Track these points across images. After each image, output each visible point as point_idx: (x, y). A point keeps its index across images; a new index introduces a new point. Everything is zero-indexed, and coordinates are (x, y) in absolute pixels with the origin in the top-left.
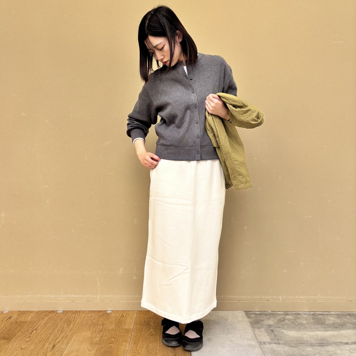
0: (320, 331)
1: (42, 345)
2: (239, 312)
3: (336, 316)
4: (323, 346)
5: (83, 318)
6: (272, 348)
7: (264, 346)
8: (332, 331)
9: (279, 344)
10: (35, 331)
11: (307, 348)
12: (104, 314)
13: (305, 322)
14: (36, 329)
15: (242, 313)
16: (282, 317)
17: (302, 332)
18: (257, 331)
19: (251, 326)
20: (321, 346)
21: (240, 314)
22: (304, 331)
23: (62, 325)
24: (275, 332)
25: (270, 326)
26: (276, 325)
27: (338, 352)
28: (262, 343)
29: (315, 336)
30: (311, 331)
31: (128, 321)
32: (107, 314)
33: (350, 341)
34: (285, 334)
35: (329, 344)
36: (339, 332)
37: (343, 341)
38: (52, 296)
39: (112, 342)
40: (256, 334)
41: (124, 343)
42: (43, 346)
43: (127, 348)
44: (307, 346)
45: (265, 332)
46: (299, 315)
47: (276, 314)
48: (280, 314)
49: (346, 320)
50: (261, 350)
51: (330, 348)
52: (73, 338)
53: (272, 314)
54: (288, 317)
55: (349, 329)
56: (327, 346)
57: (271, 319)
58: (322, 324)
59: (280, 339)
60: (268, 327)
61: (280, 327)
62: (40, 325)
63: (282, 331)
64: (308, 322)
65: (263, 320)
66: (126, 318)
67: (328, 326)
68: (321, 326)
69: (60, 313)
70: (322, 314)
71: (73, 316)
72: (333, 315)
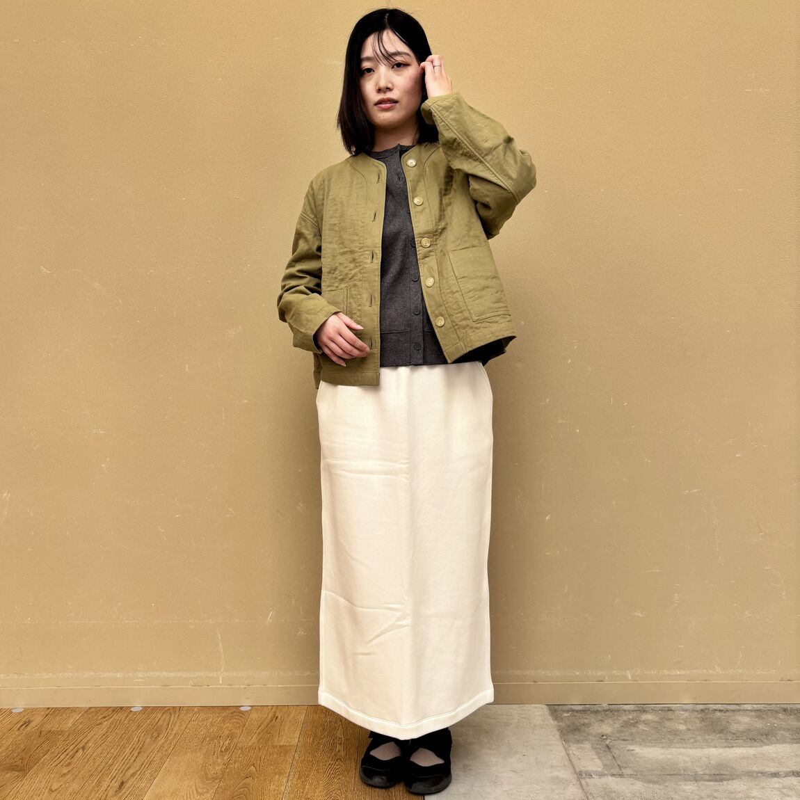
0: (715, 747)
1: (96, 781)
2: (536, 708)
3: (753, 713)
4: (722, 780)
5: (187, 722)
6: (605, 786)
7: (588, 780)
8: (744, 747)
9: (621, 776)
10: (80, 752)
11: (685, 785)
12: (235, 714)
13: (682, 727)
14: (83, 748)
15: (542, 708)
16: (631, 717)
17: (673, 750)
18: (574, 749)
19: (561, 738)
20: (717, 781)
21: (538, 713)
22: (680, 748)
23: (141, 739)
24: (614, 751)
25: (604, 737)
26: (618, 735)
27: (755, 793)
28: (584, 775)
29: (703, 759)
30: (696, 748)
31: (286, 728)
32: (241, 712)
33: (783, 769)
34: (637, 754)
35: (734, 777)
36: (760, 749)
37: (767, 769)
38: (119, 675)
39: (250, 775)
40: (572, 756)
41: (277, 776)
42: (99, 784)
43: (283, 788)
44: (686, 780)
45: (592, 751)
46: (670, 713)
47: (618, 711)
48: (629, 711)
49: (777, 723)
50: (580, 791)
51: (736, 785)
52: (164, 767)
53: (609, 710)
54: (647, 716)
55: (782, 743)
56: (730, 781)
57: (606, 721)
58: (722, 731)
59: (625, 765)
60: (598, 739)
61: (627, 740)
62: (92, 738)
63: (631, 748)
64: (690, 726)
65: (589, 725)
66: (282, 722)
67: (735, 736)
68: (718, 736)
69: (137, 712)
70: (723, 710)
71: (165, 718)
72: (747, 711)
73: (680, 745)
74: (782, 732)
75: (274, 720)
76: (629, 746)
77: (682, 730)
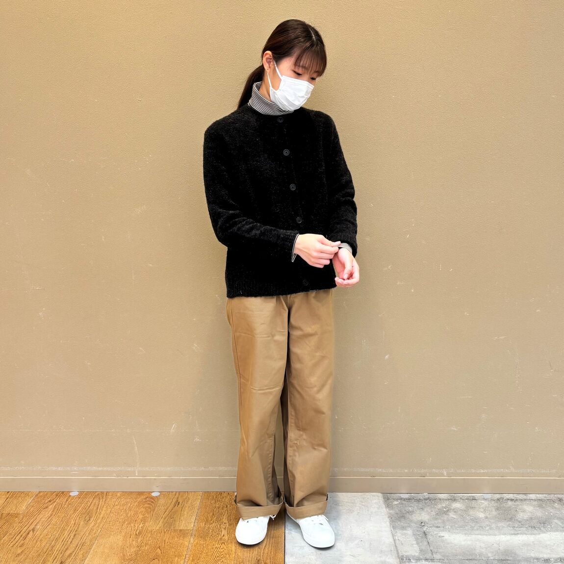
0: (505, 534)
2: (374, 496)
3: (536, 503)
5: (112, 506)
8: (526, 534)
9: (432, 560)
10: (31, 533)
12: (148, 499)
13: (482, 515)
14: (33, 530)
15: (378, 496)
16: (444, 506)
17: (474, 536)
18: (399, 534)
19: (391, 525)
21: (376, 499)
22: (479, 534)
23: (77, 521)
24: (429, 537)
25: (423, 524)
26: (433, 523)
28: (405, 559)
29: (495, 545)
30: (490, 535)
31: (185, 513)
32: (152, 498)
33: (553, 556)
34: (446, 540)
35: (516, 562)
36: (538, 536)
37: (541, 556)
38: (59, 469)
39: (157, 557)
40: (397, 542)
41: (177, 558)
45: (413, 537)
46: (474, 502)
47: (435, 499)
49: (553, 512)
52: (92, 549)
53: (429, 498)
54: (457, 504)
55: (555, 531)
57: (425, 509)
58: (511, 519)
59: (436, 550)
60: (418, 525)
61: (439, 527)
62: (40, 520)
63: (442, 534)
64: (487, 515)
65: (411, 513)
66: (182, 507)
67: (520, 524)
68: (508, 523)
69: (74, 497)
70: (513, 500)
71: (95, 503)
72: (532, 501)
73: (477, 532)
74: (556, 521)
75: (177, 505)
76: (440, 532)
77: (481, 518)
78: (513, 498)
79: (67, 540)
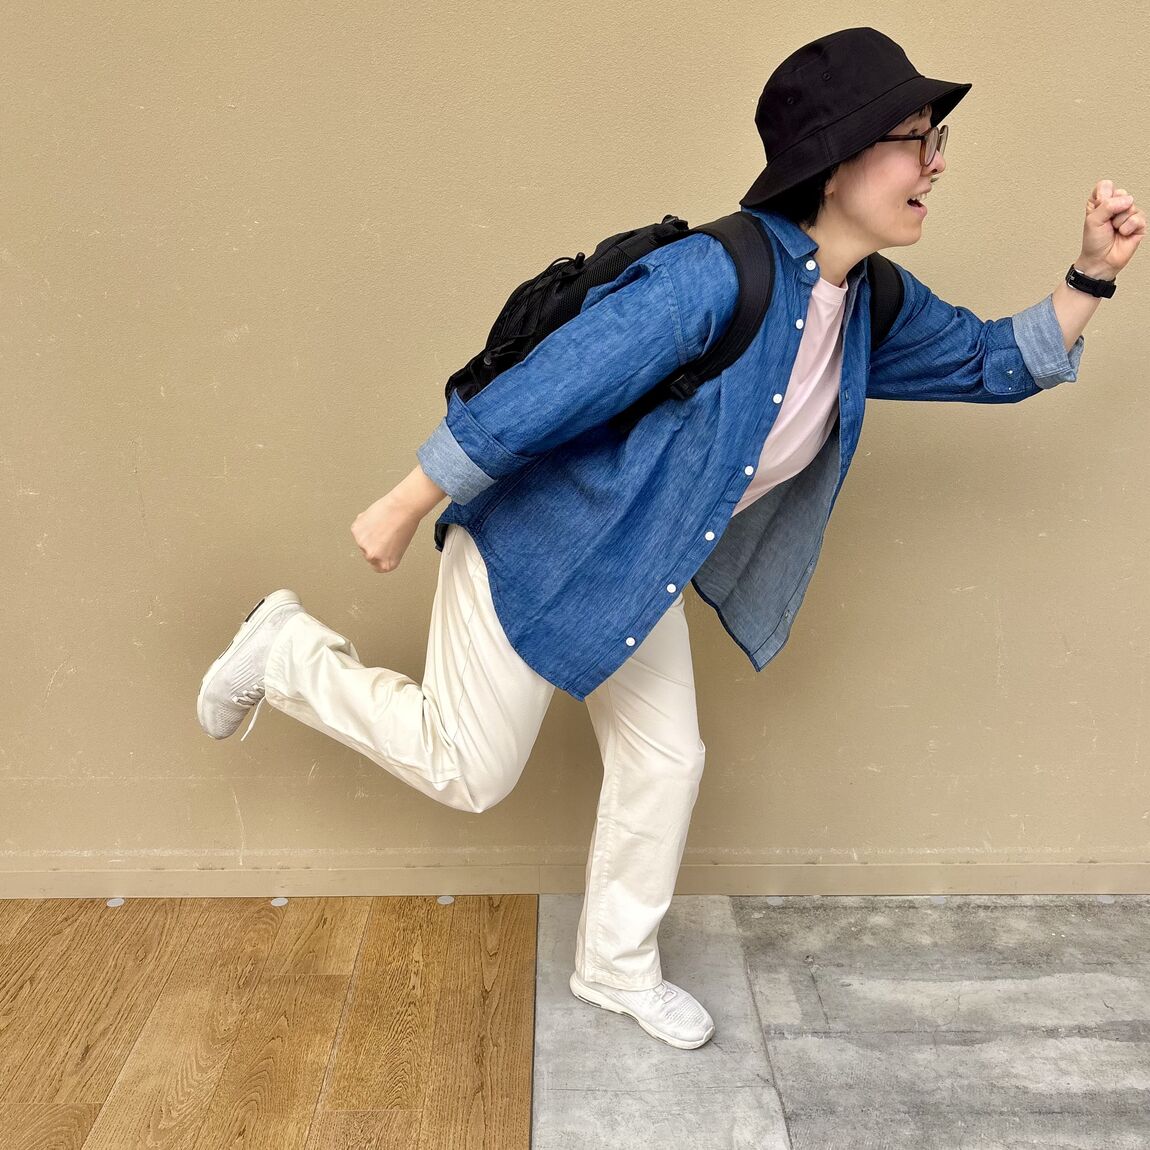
0: (970, 978)
3: (1033, 913)
4: (973, 1042)
5: (190, 929)
6: (801, 1054)
7: (777, 1043)
8: (1013, 978)
9: (827, 1034)
10: (27, 987)
11: (918, 1051)
12: (263, 913)
13: (926, 940)
14: (32, 979)
15: (722, 903)
16: (853, 921)
17: (910, 984)
18: (762, 985)
19: (746, 961)
20: (965, 1043)
22: (917, 980)
23: (120, 961)
24: (821, 985)
25: (810, 960)
26: (830, 956)
28: (772, 1032)
29: (950, 1001)
30: (942, 980)
31: (338, 940)
32: (273, 910)
33: (1065, 1023)
34: (855, 991)
35: (992, 1036)
36: (1036, 981)
37: (1040, 1022)
38: (86, 854)
39: (279, 1034)
40: (758, 997)
41: (319, 1037)
43: (326, 1059)
44: (920, 1043)
45: (790, 987)
46: (911, 911)
47: (835, 908)
48: (851, 908)
49: (1065, 931)
50: (765, 1064)
51: (995, 1053)
52: (150, 1018)
53: (822, 906)
54: (877, 918)
56: (985, 1045)
57: (815, 929)
58: (982, 949)
59: (834, 1013)
60: (801, 963)
61: (843, 966)
62: (46, 959)
63: (847, 980)
64: (937, 939)
65: (789, 936)
66: (332, 929)
67: (1001, 957)
68: (977, 956)
69: (115, 909)
70: (989, 907)
71: (158, 921)
72: (1025, 909)
73: (918, 975)
74: (1071, 950)
75: (321, 925)
76: (844, 977)
77: (924, 946)
78: (989, 904)
79: (100, 1000)
